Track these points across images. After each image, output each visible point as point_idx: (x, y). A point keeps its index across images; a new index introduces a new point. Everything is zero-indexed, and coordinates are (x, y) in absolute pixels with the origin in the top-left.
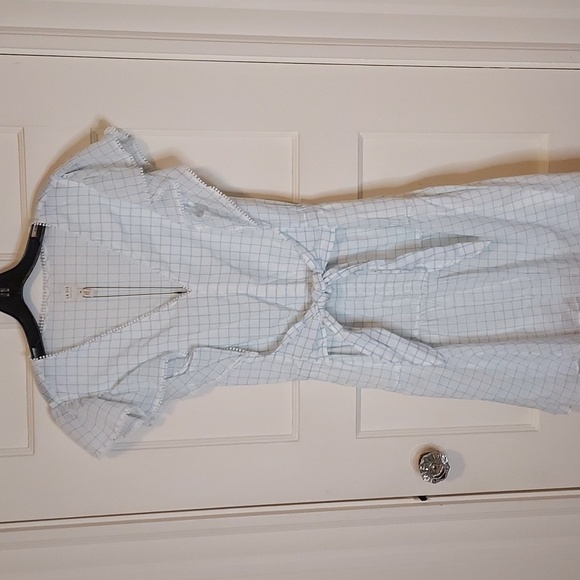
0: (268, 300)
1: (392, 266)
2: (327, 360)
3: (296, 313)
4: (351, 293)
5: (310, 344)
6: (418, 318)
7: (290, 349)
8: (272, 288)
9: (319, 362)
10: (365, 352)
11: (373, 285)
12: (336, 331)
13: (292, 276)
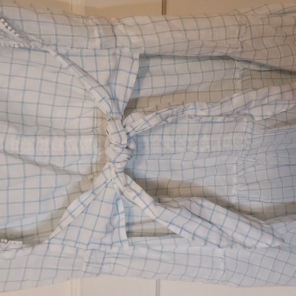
0: (38, 160)
1: (216, 111)
2: (126, 246)
3: (79, 179)
4: (156, 150)
5: (102, 224)
6: (235, 180)
7: (73, 234)
8: (43, 142)
9: (115, 249)
10: (172, 229)
11: (185, 138)
12: (143, 206)
13: (73, 124)
